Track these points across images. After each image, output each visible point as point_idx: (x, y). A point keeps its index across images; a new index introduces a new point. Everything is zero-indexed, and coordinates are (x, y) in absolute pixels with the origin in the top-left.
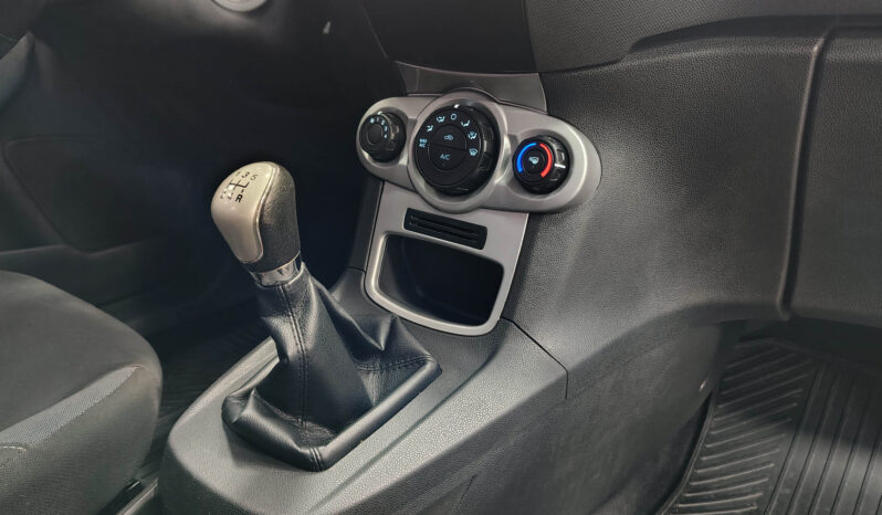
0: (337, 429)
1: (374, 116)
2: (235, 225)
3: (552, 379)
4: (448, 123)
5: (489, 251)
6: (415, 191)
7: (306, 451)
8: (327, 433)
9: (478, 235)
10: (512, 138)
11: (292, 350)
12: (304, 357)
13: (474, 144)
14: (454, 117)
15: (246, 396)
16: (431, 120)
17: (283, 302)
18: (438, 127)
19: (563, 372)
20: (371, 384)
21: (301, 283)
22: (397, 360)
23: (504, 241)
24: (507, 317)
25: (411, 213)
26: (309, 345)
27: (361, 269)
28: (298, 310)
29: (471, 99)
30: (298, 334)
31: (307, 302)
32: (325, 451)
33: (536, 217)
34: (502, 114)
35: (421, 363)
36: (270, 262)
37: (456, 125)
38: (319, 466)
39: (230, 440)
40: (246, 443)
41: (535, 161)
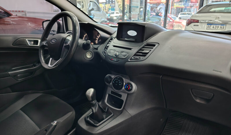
0: (99, 122)
1: (107, 77)
2: (88, 96)
3: (129, 117)
4: (117, 80)
5: (122, 98)
6: (112, 88)
7: (95, 125)
8: (98, 122)
9: (120, 96)
10: (125, 83)
11: (94, 112)
12: (96, 112)
13: (120, 83)
14: (118, 79)
15: (88, 117)
16: (114, 79)
17: (94, 105)
18: (115, 80)
19: (131, 116)
20: (104, 116)
21: (96, 103)
22: (108, 113)
23: (124, 97)
24: (124, 108)
25: (112, 91)
26: (96, 111)
27: (104, 99)
28: (95, 106)
29: (120, 76)
30: (95, 110)
31: (96, 105)
32: (98, 125)
33: (128, 94)
34: (124, 79)
35: (112, 114)
36: (92, 101)
37: (118, 80)
38: (97, 127)
39: (86, 123)
40: (88, 123)
41: (127, 87)
